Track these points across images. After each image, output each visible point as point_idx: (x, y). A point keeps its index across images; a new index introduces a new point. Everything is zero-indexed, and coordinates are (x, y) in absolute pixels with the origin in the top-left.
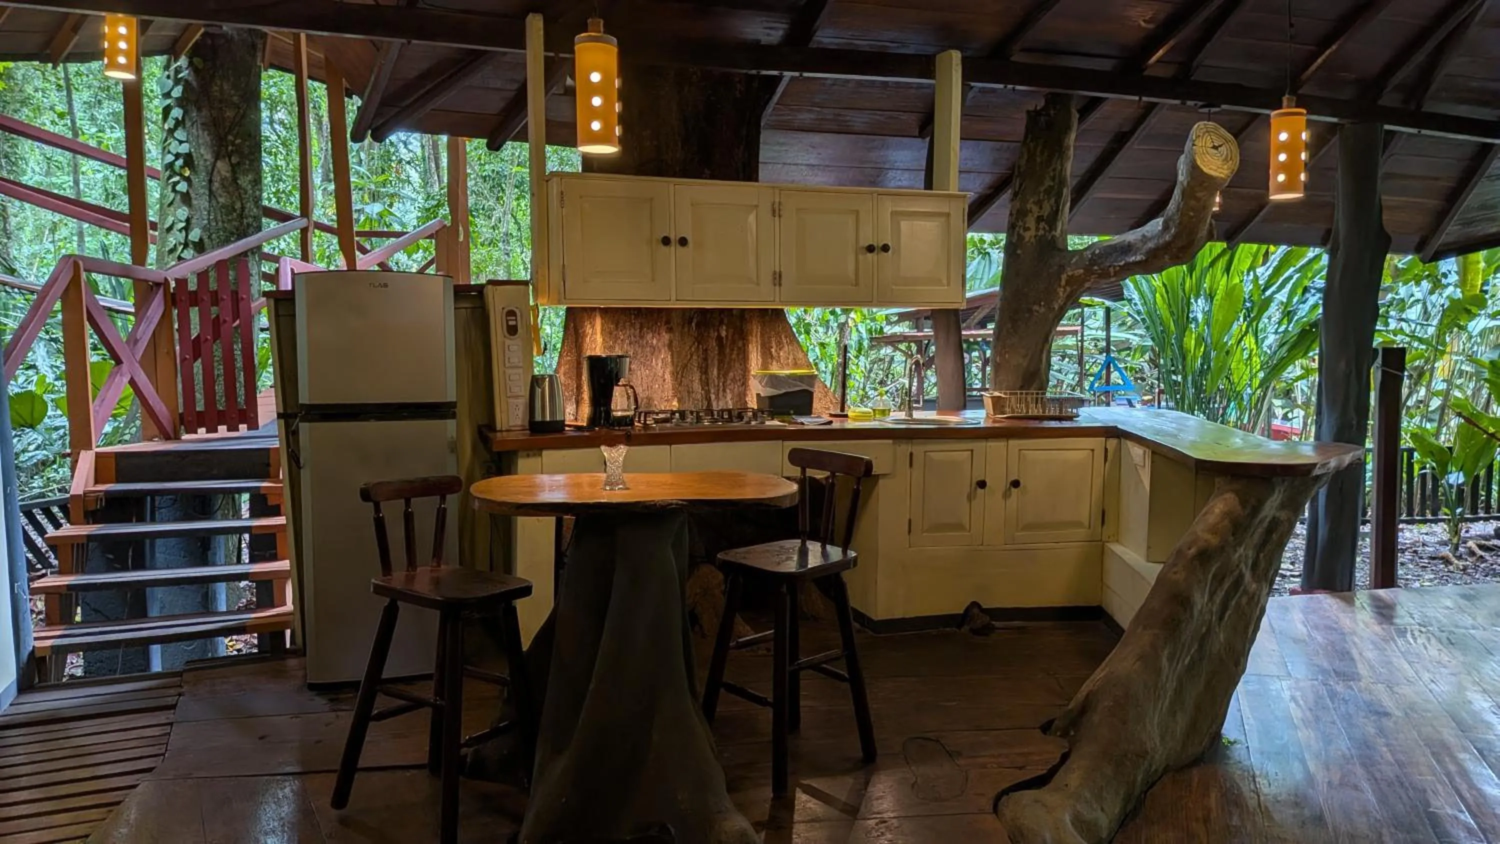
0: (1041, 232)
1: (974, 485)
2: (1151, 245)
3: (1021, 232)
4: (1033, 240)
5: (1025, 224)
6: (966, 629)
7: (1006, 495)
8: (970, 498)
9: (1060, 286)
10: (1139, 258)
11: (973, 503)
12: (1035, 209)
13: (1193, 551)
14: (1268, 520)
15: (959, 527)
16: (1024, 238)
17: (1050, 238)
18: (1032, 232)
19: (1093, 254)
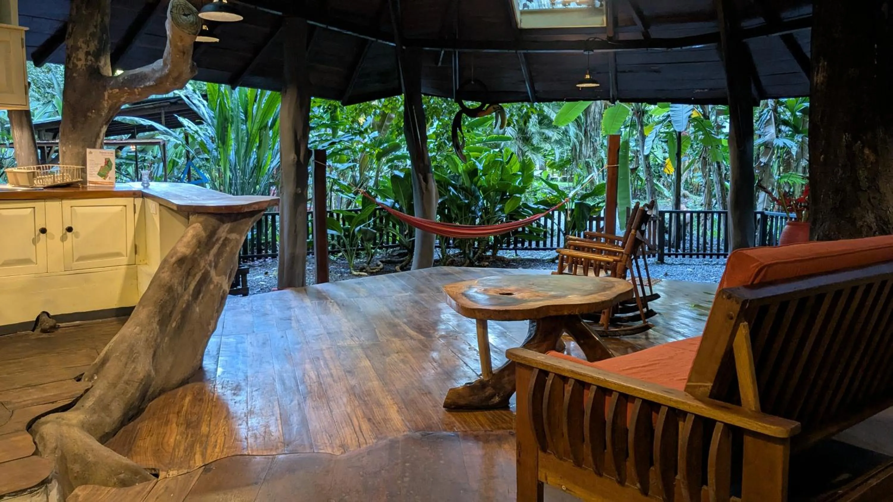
0: (89, 63)
1: (38, 232)
2: (157, 75)
3: (75, 61)
4: (84, 67)
5: (77, 55)
6: (38, 330)
7: (63, 239)
8: (35, 242)
9: (104, 100)
10: (152, 83)
11: (37, 245)
12: (84, 46)
13: (174, 259)
14: (222, 239)
15: (27, 261)
16: (77, 66)
17: (96, 67)
18: (83, 62)
19: (124, 78)
